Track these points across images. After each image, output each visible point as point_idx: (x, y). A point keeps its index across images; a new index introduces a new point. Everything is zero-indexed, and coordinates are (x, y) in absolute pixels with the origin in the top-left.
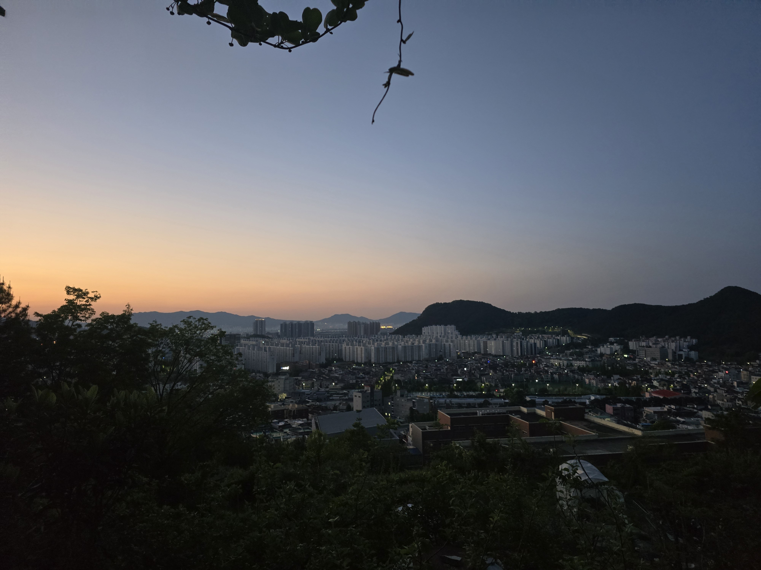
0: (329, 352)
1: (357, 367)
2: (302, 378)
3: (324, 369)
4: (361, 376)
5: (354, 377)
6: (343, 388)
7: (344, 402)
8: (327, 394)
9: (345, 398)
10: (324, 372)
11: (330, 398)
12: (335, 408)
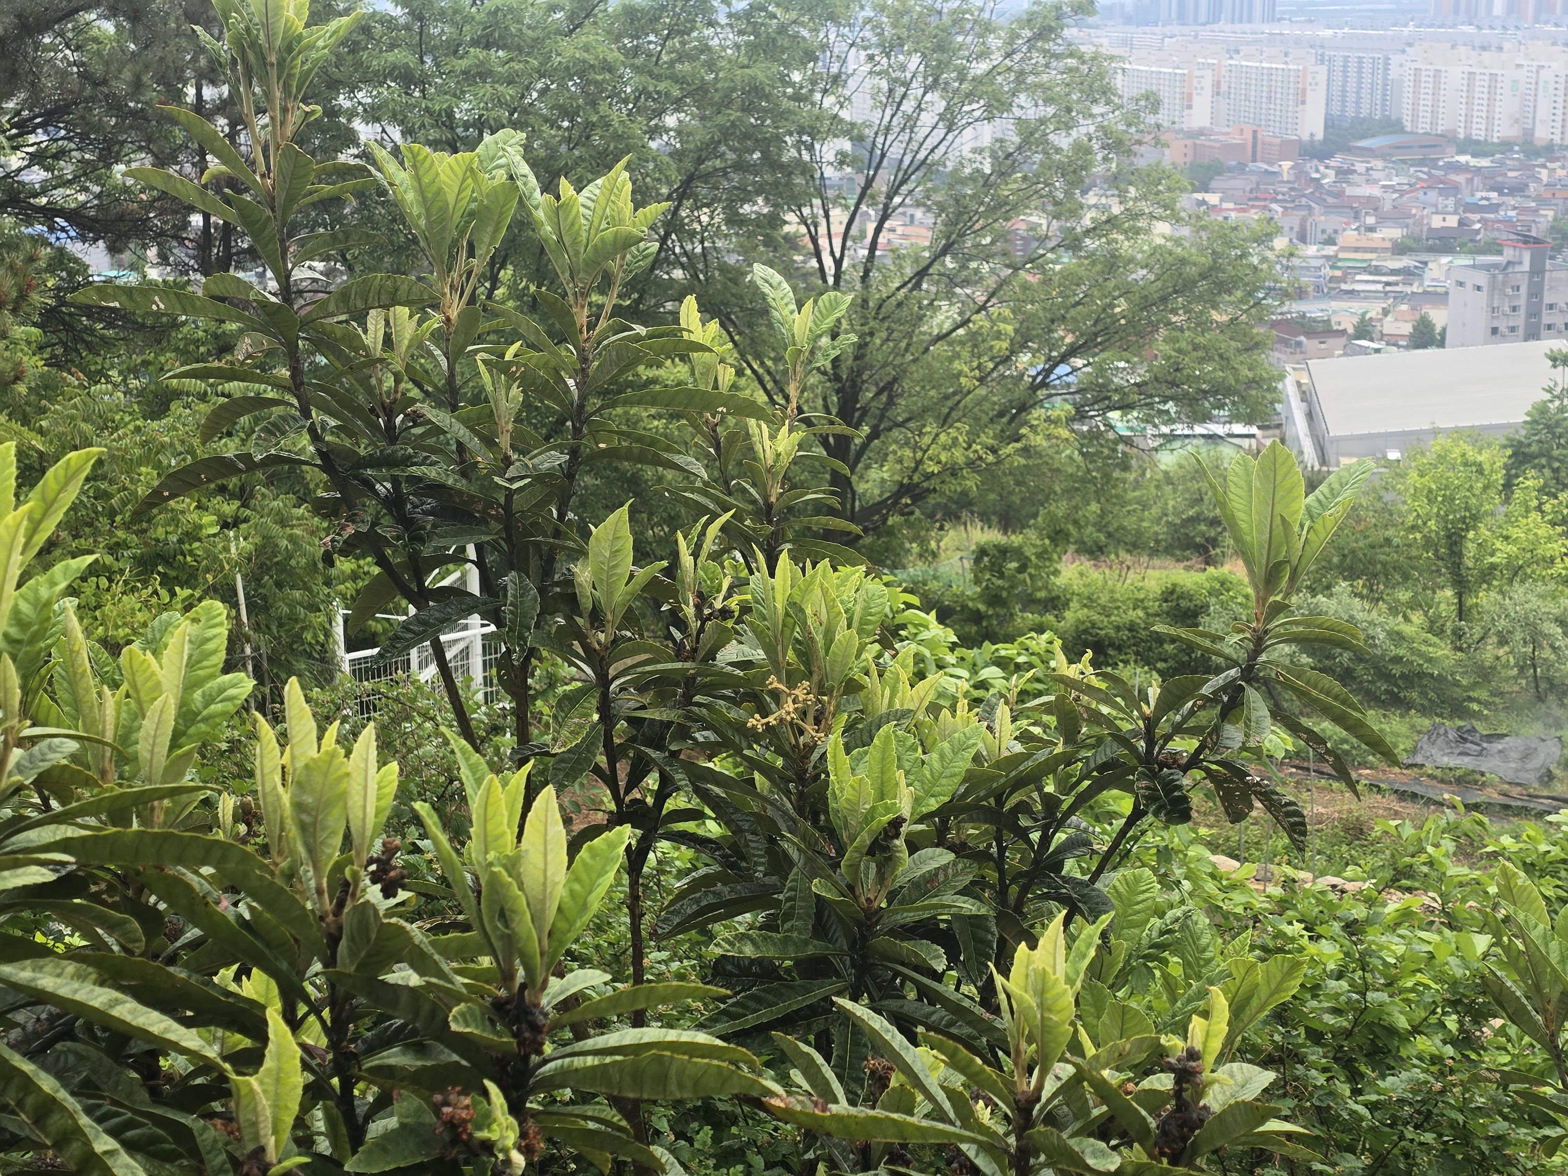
0: (1344, 91)
1: (1463, 159)
2: (1221, 200)
3: (1315, 162)
4: (1482, 199)
5: (1451, 202)
6: (1399, 249)
7: (1404, 307)
8: (1327, 272)
9: (1408, 290)
10: (1317, 176)
11: (1344, 287)
12: (1364, 330)
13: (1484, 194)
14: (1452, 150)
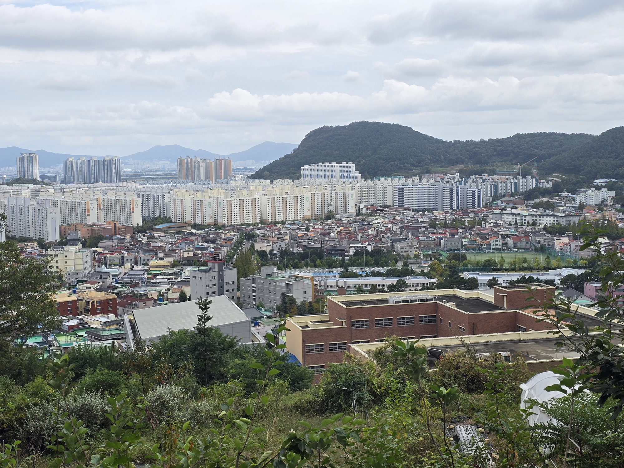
0: (148, 208)
1: (194, 231)
2: (103, 250)
5: (190, 247)
6: (173, 265)
7: (175, 287)
9: (177, 280)
11: (153, 281)
13: (202, 244)
14: (190, 228)
